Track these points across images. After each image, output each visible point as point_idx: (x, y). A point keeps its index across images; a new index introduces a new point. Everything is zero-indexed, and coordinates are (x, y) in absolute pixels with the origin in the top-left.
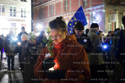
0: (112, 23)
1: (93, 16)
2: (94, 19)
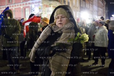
0: (48, 15)
1: (32, 8)
2: (33, 11)
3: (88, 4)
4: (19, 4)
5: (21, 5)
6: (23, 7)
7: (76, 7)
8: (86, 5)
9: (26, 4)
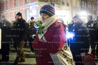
3: (91, 5)
4: (22, 6)
5: (23, 7)
6: (25, 9)
7: (76, 8)
8: (89, 5)
9: (27, 6)
